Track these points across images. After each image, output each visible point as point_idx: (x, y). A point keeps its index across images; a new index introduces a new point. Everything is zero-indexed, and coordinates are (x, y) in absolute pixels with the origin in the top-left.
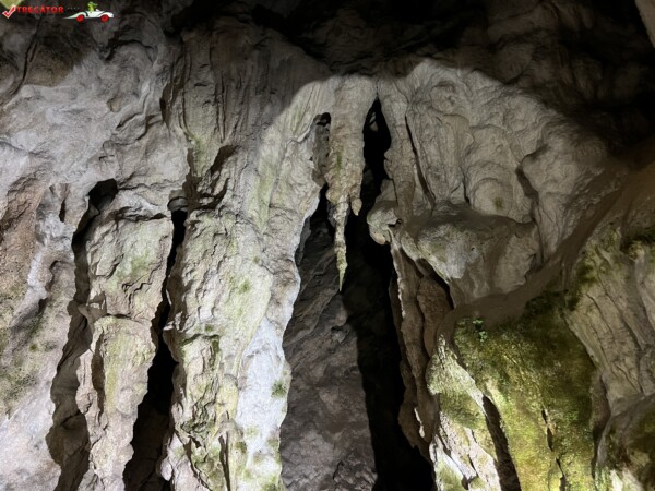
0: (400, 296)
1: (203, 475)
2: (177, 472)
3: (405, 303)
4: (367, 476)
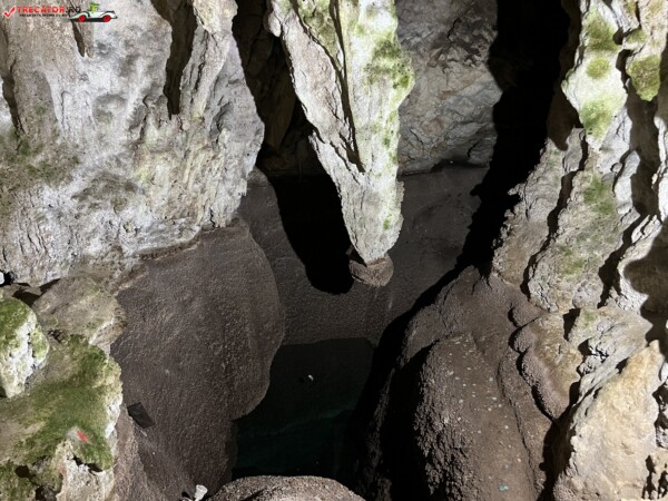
1: (313, 30)
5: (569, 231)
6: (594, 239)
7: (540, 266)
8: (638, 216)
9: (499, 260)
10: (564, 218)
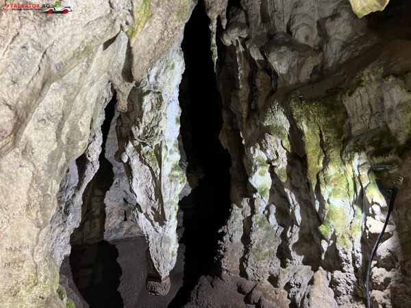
0: (239, 77)
1: (147, 161)
2: (132, 159)
3: (242, 81)
4: (184, 163)
5: (256, 241)
6: (269, 242)
7: (249, 260)
8: (283, 229)
9: (225, 264)
10: (253, 236)
